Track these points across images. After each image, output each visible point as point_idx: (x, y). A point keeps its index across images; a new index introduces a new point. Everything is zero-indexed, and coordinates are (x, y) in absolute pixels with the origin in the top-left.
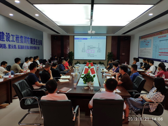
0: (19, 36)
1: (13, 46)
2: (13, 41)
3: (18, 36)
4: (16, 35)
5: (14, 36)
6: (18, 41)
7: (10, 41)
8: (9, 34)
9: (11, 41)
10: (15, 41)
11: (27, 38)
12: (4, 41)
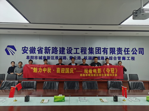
0: (86, 48)
1: (77, 57)
2: (76, 53)
3: (84, 48)
4: (81, 48)
5: (79, 49)
6: (85, 52)
7: (72, 54)
8: (71, 48)
9: (74, 53)
10: (79, 53)
11: (103, 49)
12: (65, 54)
